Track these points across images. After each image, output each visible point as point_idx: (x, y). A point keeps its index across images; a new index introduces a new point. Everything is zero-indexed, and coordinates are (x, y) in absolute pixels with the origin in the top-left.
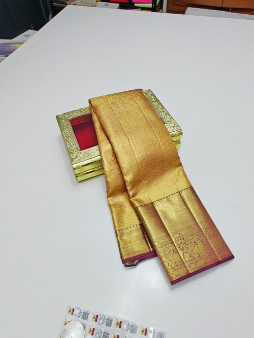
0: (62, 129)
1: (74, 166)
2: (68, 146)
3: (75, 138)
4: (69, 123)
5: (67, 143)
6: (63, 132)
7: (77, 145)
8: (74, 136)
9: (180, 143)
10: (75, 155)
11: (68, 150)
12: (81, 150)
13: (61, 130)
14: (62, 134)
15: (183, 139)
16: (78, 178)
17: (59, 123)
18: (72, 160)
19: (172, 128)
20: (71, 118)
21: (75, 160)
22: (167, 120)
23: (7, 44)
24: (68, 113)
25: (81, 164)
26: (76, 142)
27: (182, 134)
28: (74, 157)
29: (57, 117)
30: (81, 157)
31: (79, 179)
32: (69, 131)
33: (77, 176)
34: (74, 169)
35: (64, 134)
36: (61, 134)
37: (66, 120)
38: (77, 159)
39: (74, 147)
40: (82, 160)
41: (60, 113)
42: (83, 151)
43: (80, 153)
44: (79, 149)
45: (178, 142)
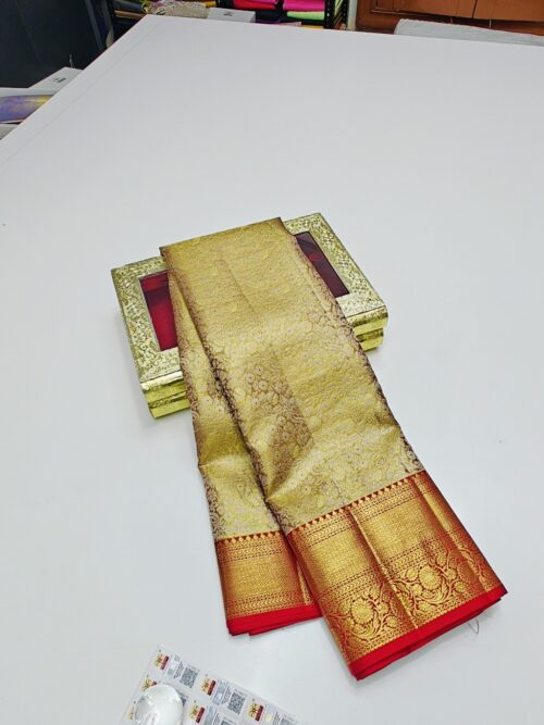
0: (122, 301)
1: (145, 386)
2: (134, 340)
3: (149, 322)
4: (139, 287)
5: (132, 332)
6: (125, 307)
7: (153, 338)
8: (148, 316)
9: (382, 334)
10: (148, 361)
11: (132, 348)
12: (163, 349)
13: (120, 301)
14: (123, 311)
15: (388, 327)
16: (154, 410)
17: (117, 285)
18: (141, 372)
19: (365, 303)
20: (144, 275)
21: (147, 373)
22: (354, 285)
23: (18, 97)
24: (137, 263)
25: (160, 381)
26: (151, 330)
27: (386, 315)
28: (144, 365)
29: (113, 271)
30: (161, 365)
31: (157, 412)
32: (139, 305)
33: (151, 407)
34: (145, 392)
35: (126, 312)
36: (119, 309)
37: (133, 279)
38: (152, 371)
39: (147, 343)
40: (163, 372)
41: (120, 264)
42: (166, 352)
43: (160, 358)
44: (158, 347)
45: (379, 334)
